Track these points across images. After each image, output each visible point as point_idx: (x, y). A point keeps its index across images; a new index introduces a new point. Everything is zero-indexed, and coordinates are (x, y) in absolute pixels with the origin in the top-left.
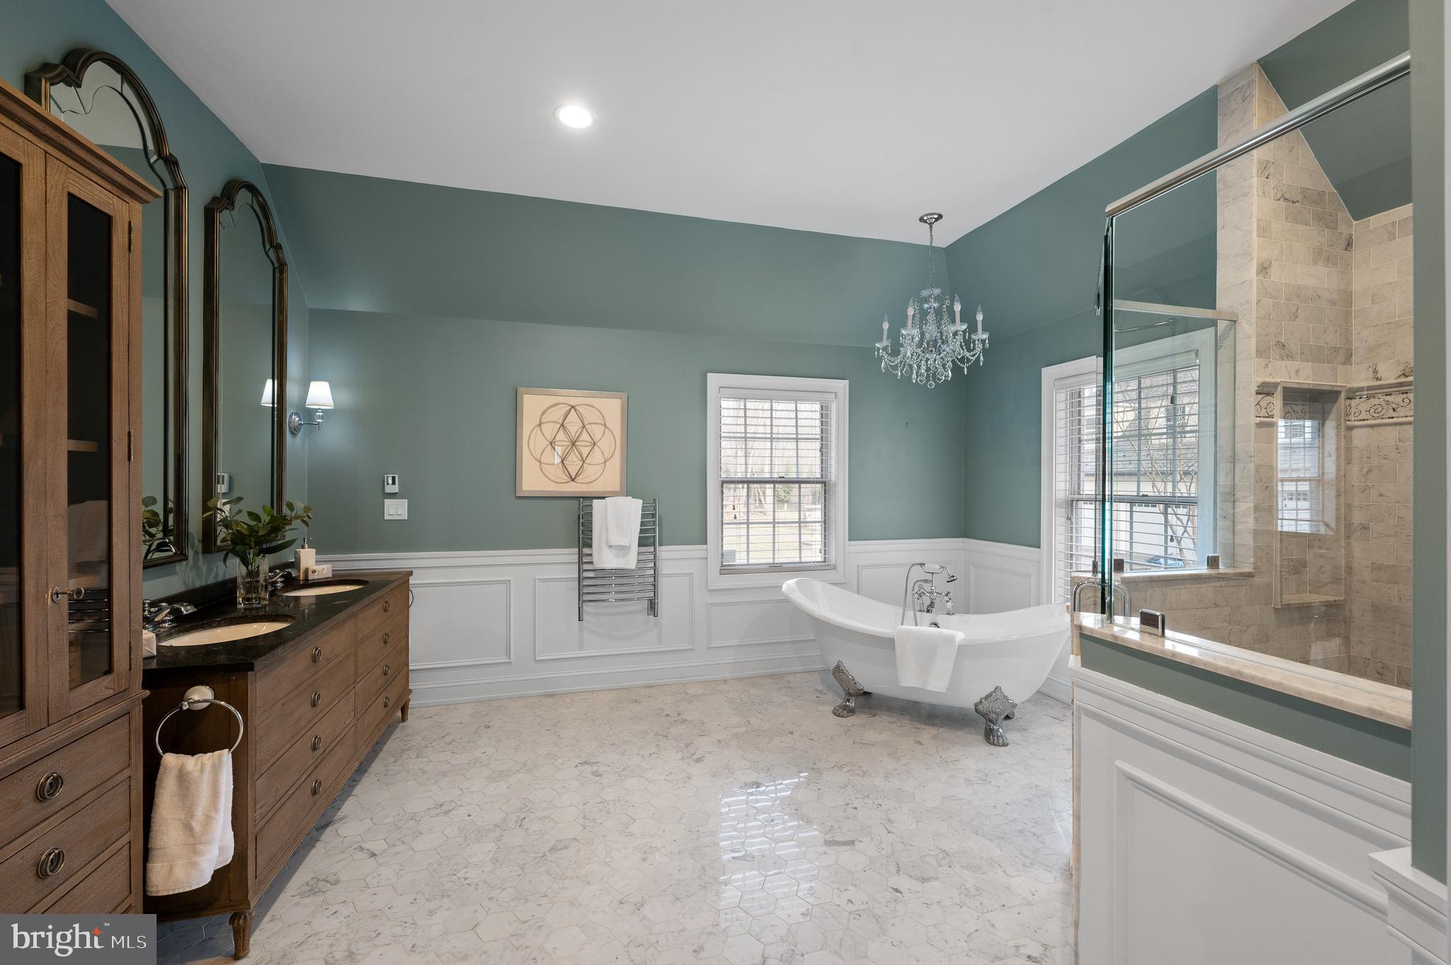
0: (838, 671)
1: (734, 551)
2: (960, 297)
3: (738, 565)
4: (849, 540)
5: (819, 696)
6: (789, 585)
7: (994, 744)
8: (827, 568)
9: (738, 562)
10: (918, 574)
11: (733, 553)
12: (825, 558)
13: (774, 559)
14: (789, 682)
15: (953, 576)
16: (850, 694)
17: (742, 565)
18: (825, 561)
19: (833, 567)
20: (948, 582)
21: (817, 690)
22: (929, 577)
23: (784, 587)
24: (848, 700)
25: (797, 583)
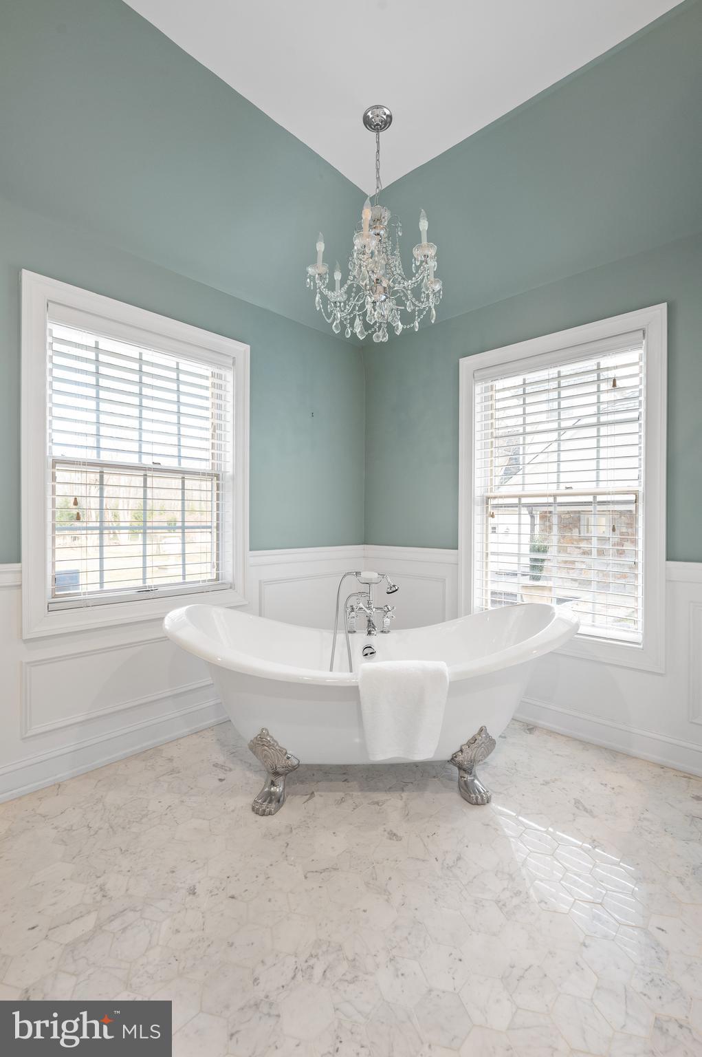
0: (261, 744)
1: (77, 572)
2: (426, 212)
3: (84, 594)
4: (251, 550)
5: (222, 776)
6: (175, 618)
7: (477, 804)
8: (220, 587)
9: (82, 589)
10: (351, 585)
11: (74, 575)
12: (218, 574)
13: (144, 579)
14: (171, 760)
15: (394, 586)
16: (276, 774)
17: (90, 593)
18: (217, 579)
19: (229, 586)
20: (388, 593)
21: (216, 765)
22: (364, 588)
23: (167, 623)
24: (273, 784)
25: (189, 613)
